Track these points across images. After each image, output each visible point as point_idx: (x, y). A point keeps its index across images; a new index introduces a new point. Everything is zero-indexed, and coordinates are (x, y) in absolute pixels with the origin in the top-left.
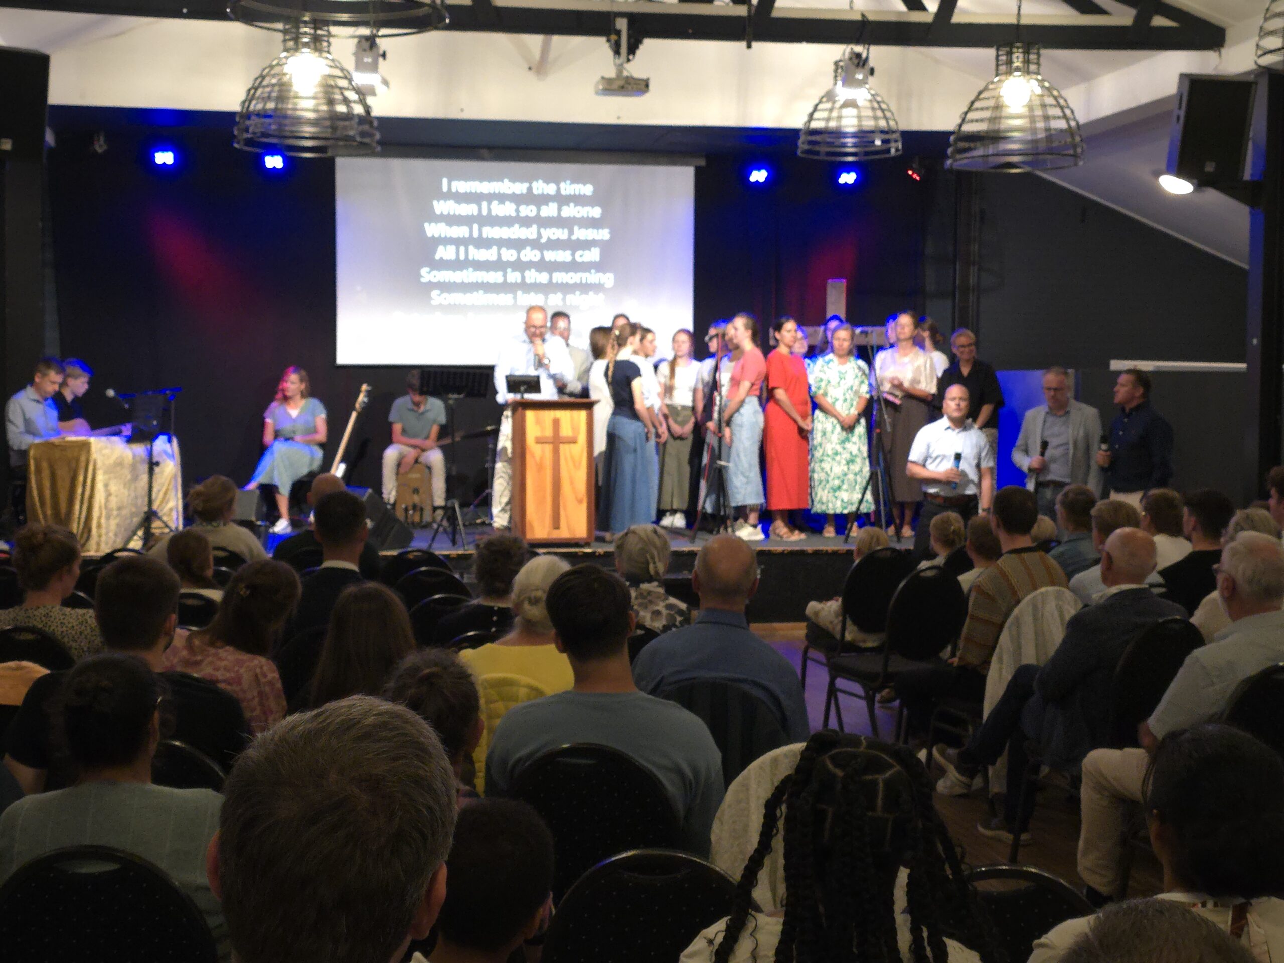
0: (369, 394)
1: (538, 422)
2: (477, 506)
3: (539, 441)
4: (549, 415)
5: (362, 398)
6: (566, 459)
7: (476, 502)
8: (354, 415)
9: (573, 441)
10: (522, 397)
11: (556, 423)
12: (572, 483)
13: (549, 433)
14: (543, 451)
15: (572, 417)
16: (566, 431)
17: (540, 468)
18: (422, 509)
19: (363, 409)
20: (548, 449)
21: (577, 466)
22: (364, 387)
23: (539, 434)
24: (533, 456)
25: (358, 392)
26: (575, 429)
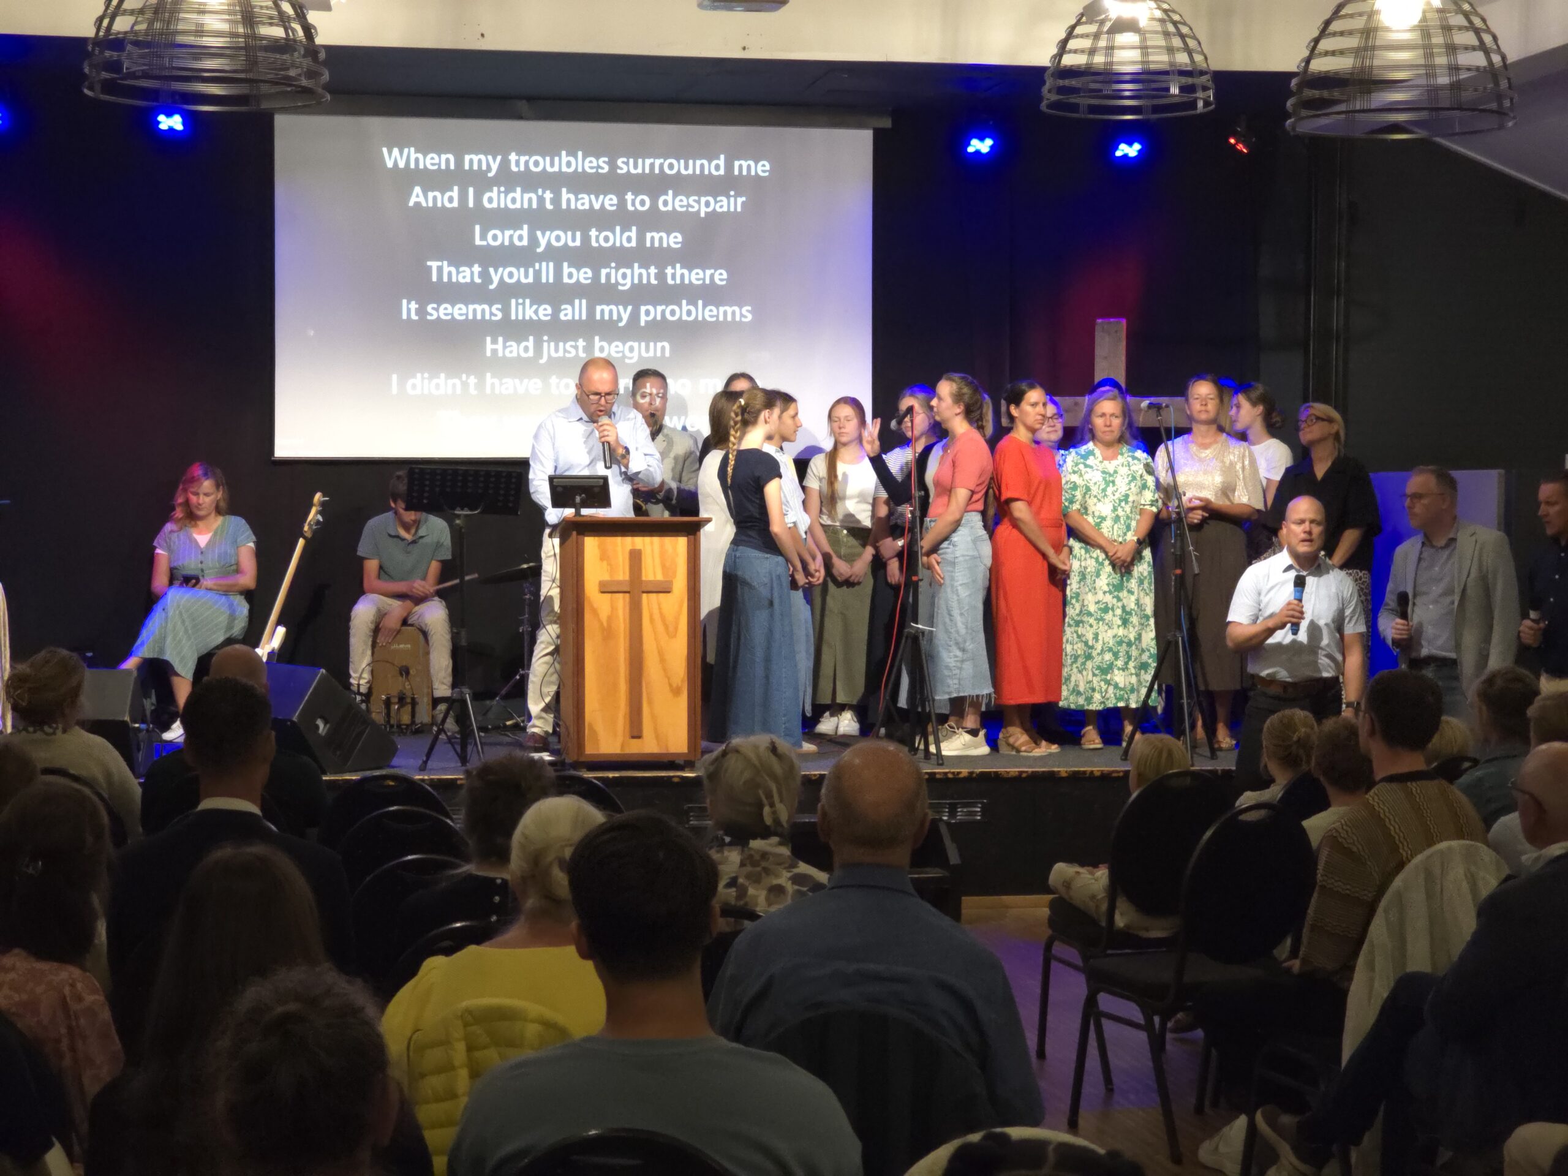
0: (325, 508)
1: (604, 556)
2: (506, 697)
3: (606, 589)
4: (623, 544)
5: (314, 515)
6: (652, 620)
7: (503, 692)
8: (301, 542)
9: (664, 589)
10: (578, 513)
11: (635, 557)
12: (662, 660)
13: (622, 574)
14: (613, 608)
15: (662, 546)
16: (651, 572)
17: (608, 633)
18: (414, 703)
19: (315, 533)
20: (621, 601)
21: (672, 634)
22: (318, 497)
23: (606, 577)
24: (595, 612)
25: (310, 505)
26: (667, 568)
